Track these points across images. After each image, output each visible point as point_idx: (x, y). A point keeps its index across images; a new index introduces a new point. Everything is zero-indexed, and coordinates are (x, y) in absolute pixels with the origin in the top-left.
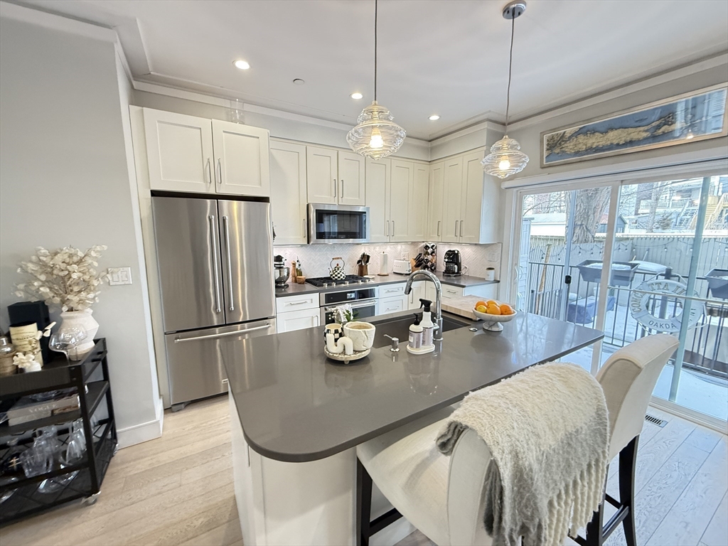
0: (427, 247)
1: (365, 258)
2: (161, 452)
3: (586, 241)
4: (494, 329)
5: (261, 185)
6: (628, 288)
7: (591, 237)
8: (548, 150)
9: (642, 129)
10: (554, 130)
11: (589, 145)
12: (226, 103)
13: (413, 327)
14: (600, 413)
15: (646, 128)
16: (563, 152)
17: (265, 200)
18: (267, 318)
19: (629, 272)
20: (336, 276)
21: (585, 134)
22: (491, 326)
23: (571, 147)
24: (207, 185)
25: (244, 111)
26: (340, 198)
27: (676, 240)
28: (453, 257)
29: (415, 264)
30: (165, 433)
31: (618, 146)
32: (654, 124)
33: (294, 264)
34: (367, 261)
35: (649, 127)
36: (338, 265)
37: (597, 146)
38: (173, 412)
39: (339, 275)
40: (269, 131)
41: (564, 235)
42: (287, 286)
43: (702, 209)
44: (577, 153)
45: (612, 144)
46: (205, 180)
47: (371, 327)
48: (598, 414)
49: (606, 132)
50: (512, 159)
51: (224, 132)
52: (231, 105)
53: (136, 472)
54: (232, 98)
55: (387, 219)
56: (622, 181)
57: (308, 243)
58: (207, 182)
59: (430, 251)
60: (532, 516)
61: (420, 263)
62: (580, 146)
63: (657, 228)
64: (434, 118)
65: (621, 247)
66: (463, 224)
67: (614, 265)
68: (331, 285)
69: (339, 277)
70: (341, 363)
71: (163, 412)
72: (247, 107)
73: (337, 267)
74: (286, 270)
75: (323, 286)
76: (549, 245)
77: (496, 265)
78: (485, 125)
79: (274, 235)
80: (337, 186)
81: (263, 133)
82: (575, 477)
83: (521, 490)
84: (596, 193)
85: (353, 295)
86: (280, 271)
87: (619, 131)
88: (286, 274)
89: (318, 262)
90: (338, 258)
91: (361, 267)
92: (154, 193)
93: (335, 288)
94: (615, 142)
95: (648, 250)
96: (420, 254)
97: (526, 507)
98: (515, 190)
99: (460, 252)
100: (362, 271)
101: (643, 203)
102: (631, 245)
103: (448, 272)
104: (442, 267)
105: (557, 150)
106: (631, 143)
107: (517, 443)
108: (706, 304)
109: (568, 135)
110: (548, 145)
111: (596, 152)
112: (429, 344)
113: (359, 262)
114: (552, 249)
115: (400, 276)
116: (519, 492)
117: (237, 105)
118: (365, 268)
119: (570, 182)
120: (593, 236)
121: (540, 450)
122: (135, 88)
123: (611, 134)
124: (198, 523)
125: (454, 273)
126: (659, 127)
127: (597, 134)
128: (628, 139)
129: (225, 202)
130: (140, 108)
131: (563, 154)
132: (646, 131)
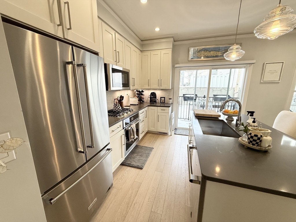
15: (221, 52)
21: (204, 51)
26: (117, 62)
32: (223, 51)
34: (123, 100)
35: (222, 52)
36: (117, 102)
37: (207, 56)
45: (212, 56)
55: (132, 77)
62: (202, 54)
64: (157, 29)
77: (172, 97)
78: (172, 39)
80: (116, 55)
87: (214, 52)
98: (178, 68)
100: (122, 105)
113: (120, 100)
118: (122, 103)
119: (198, 67)
123: (212, 52)
127: (208, 51)
128: (216, 55)
132: (221, 53)
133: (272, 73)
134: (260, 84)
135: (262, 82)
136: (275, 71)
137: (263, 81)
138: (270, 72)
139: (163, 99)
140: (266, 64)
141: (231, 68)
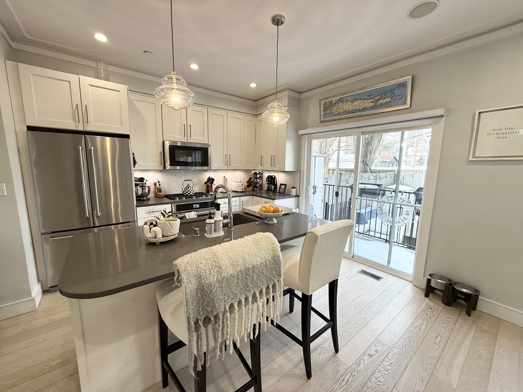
0: (255, 173)
1: (211, 180)
2: (34, 320)
3: (366, 172)
4: (271, 222)
5: (122, 126)
6: (377, 200)
7: (368, 169)
8: (323, 111)
9: (370, 101)
10: (326, 99)
11: (344, 109)
12: (93, 64)
13: (208, 221)
14: (275, 258)
15: (372, 100)
16: (332, 112)
17: (127, 136)
18: (128, 222)
19: (376, 189)
20: (187, 192)
21: (342, 102)
22: (268, 221)
23: (335, 110)
24: (76, 124)
25: (108, 71)
26: (189, 138)
27: (418, 171)
28: (271, 180)
29: (247, 185)
30: (40, 307)
31: (359, 110)
32: (376, 98)
33: (155, 184)
34: (212, 183)
35: (374, 100)
36: (188, 185)
37: (349, 110)
38: (50, 292)
39: (189, 192)
40: (128, 87)
41: (354, 168)
42: (149, 199)
43: (401, 148)
44: (339, 114)
45: (356, 109)
46: (74, 120)
47: (177, 220)
48: (274, 259)
49: (353, 102)
50: (280, 115)
51: (90, 85)
52: (97, 66)
53: (10, 335)
54: (98, 61)
55: (225, 153)
56: (363, 132)
57: (164, 169)
58: (76, 122)
59: (258, 176)
60: (212, 311)
61: (250, 183)
62: (340, 109)
63: (417, 165)
64: (253, 85)
65: (388, 175)
66: (276, 157)
67: (360, 185)
68: (181, 199)
69: (189, 194)
70: (154, 244)
71: (41, 293)
72: (110, 68)
73: (188, 186)
74: (147, 188)
75: (175, 199)
76: (341, 174)
77: (297, 185)
78: (286, 93)
79: (135, 162)
80: (186, 129)
81: (123, 88)
82: (255, 293)
83: (204, 297)
84: (372, 141)
85: (198, 206)
86: (142, 189)
87: (359, 101)
88: (147, 191)
89: (174, 183)
90: (188, 180)
91: (208, 186)
92: (30, 128)
93: (184, 201)
94: (358, 108)
95: (403, 178)
96: (251, 178)
97: (208, 306)
98: (307, 136)
99: (276, 177)
100: (209, 189)
101: (410, 149)
102: (393, 174)
103: (269, 190)
104: (265, 186)
105: (329, 112)
106: (365, 109)
107: (202, 271)
108: (415, 208)
109: (334, 102)
110: (323, 108)
111: (348, 114)
112: (219, 231)
113: (206, 183)
114: (343, 177)
115: (236, 193)
116: (202, 298)
117: (102, 66)
118: (210, 187)
120: (370, 169)
121: (221, 276)
122: (13, 47)
123: (355, 103)
124: (53, 363)
125: (271, 191)
126: (378, 100)
127: (348, 102)
128: (364, 107)
129: (98, 138)
130: (16, 63)
131: (332, 114)
132: (372, 102)
133: (502, 136)
134: (467, 164)
135: (471, 159)
136: (513, 131)
137: (474, 157)
138: (495, 132)
139: (283, 187)
140: (480, 113)
141: (402, 129)
